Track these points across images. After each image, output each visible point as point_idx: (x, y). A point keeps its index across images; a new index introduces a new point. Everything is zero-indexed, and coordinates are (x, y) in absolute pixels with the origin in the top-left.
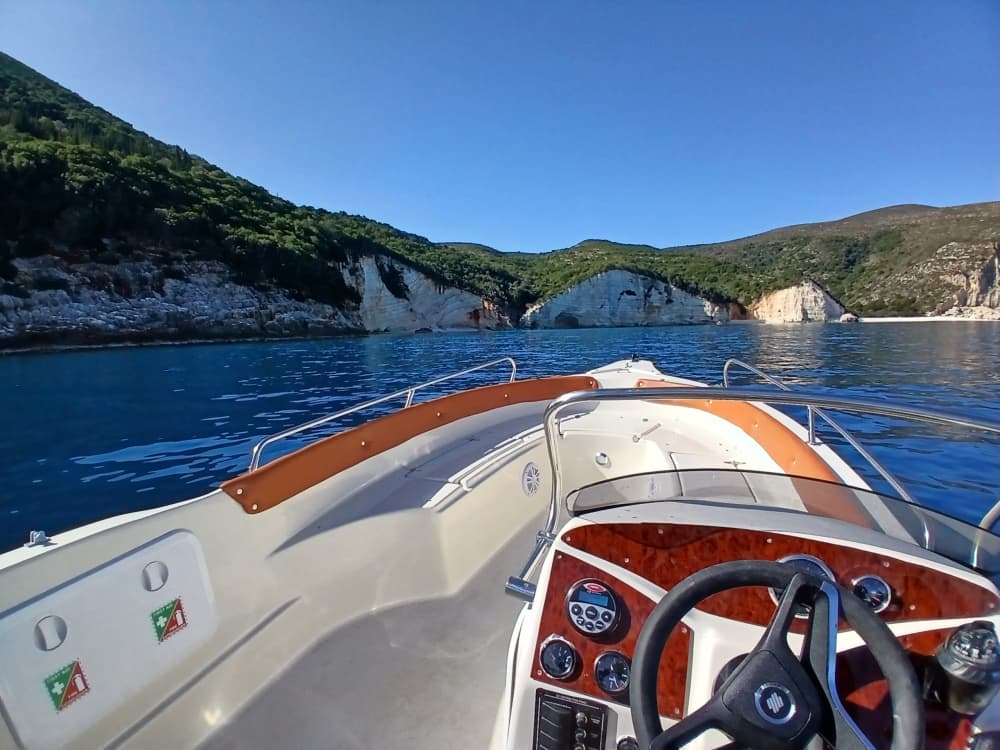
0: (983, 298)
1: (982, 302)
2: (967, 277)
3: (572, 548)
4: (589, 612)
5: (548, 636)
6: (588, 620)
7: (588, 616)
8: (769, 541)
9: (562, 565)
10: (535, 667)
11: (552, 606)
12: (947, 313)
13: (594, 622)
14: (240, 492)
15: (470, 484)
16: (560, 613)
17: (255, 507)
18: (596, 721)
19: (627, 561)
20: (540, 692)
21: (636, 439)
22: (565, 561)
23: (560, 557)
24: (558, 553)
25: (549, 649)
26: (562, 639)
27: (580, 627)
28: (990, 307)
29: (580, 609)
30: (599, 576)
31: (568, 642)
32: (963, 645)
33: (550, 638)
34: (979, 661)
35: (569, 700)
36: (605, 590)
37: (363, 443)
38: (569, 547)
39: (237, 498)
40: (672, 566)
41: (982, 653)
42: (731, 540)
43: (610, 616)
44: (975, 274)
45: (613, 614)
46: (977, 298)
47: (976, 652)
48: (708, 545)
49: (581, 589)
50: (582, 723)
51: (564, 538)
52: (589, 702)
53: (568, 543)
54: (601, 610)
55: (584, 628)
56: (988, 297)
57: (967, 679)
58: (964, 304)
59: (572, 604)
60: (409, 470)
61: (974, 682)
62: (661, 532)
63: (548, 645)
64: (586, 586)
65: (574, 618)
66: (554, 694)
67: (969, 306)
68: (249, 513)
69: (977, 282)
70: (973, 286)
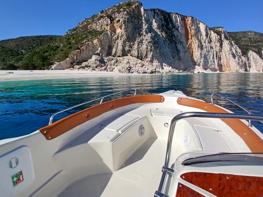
0: (130, 47)
1: (129, 51)
2: (112, 20)
9: (182, 190)
12: (84, 64)
14: (45, 132)
17: (50, 137)
28: (138, 57)
44: (121, 17)
46: (124, 47)
53: (184, 179)
56: (136, 46)
58: (109, 54)
67: (113, 56)
68: (48, 140)
69: (123, 27)
70: (119, 31)
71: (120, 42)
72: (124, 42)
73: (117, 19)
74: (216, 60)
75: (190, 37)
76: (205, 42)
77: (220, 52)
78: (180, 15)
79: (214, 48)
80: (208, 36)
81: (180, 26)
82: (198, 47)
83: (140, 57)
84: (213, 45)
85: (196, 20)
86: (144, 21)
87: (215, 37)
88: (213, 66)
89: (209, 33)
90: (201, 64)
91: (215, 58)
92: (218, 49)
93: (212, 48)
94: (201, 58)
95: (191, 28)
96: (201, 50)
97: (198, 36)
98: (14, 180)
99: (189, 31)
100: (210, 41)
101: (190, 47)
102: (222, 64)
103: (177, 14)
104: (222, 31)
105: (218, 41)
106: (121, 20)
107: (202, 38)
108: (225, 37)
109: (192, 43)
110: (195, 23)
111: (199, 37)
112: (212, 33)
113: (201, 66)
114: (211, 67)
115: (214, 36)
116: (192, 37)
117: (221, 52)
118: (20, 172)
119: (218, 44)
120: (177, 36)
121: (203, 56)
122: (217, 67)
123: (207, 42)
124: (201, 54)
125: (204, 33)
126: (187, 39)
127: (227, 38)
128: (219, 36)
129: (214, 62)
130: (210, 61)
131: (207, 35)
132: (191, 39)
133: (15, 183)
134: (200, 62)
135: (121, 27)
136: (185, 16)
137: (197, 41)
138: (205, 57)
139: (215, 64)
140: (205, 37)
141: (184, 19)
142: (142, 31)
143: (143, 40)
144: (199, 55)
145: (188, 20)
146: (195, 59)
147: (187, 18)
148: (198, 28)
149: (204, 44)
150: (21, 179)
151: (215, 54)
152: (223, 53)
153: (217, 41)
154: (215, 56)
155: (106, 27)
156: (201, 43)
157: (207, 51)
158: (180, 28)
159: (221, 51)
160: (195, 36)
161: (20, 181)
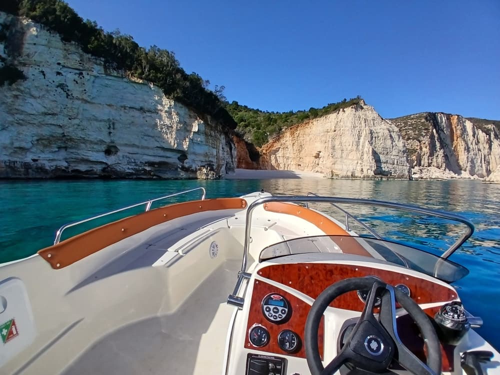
0: (432, 160)
1: (432, 163)
3: (262, 277)
4: (274, 310)
5: (253, 325)
6: (274, 314)
7: (274, 312)
8: (357, 269)
9: (259, 287)
10: (247, 342)
11: (254, 309)
13: (277, 315)
14: (49, 256)
15: (184, 252)
16: (259, 312)
17: (58, 265)
18: (279, 367)
19: (290, 283)
20: (249, 355)
21: (266, 229)
22: (260, 285)
23: (257, 282)
24: (256, 280)
25: (253, 332)
26: (260, 325)
27: (270, 318)
29: (270, 309)
30: (278, 291)
31: (264, 327)
32: (449, 314)
33: (254, 326)
34: (458, 320)
35: (265, 357)
36: (282, 298)
37: (123, 230)
38: (260, 277)
39: (48, 260)
40: (312, 284)
41: (459, 316)
42: (340, 270)
43: (285, 311)
45: (287, 310)
46: (428, 160)
47: (456, 316)
48: (329, 273)
49: (269, 298)
50: (272, 369)
51: (258, 273)
52: (275, 357)
53: (261, 275)
54: (280, 309)
55: (272, 319)
57: (453, 328)
59: (265, 306)
60: (149, 244)
61: (457, 329)
62: (307, 267)
63: (253, 330)
64: (272, 296)
65: (267, 313)
66: (257, 355)
67: (423, 166)
68: (55, 268)
69: (428, 147)
70: (424, 149)
71: (426, 157)
72: (429, 157)
73: (424, 142)
74: (484, 165)
75: (455, 138)
76: (472, 144)
77: (488, 155)
78: (446, 114)
79: (482, 150)
80: (476, 136)
81: (445, 126)
82: (465, 149)
83: (438, 167)
84: (481, 147)
85: (462, 117)
86: (436, 140)
87: (483, 138)
88: (480, 172)
89: (477, 132)
90: (468, 169)
91: (483, 162)
92: (486, 151)
93: (480, 151)
94: (468, 162)
95: (457, 128)
96: (468, 154)
97: (464, 137)
98: (3, 333)
99: (455, 132)
100: (478, 142)
101: (455, 150)
102: (491, 170)
103: (443, 113)
104: (491, 129)
105: (487, 142)
106: (426, 143)
107: (468, 139)
108: (495, 135)
109: (458, 145)
110: (461, 122)
111: (466, 138)
112: (480, 132)
113: (468, 171)
114: (478, 173)
115: (482, 135)
116: (457, 138)
117: (490, 156)
118: (11, 321)
119: (487, 146)
120: (444, 139)
121: (470, 160)
122: (485, 173)
123: (474, 143)
124: (467, 158)
125: (470, 132)
126: (452, 140)
127: (497, 136)
128: (488, 136)
129: (482, 166)
130: (477, 166)
131: (474, 136)
132: (457, 140)
133: (6, 339)
134: (467, 167)
135: (426, 147)
136: (450, 114)
137: (463, 143)
138: (472, 162)
139: (483, 170)
140: (472, 138)
141: (449, 117)
142: (436, 148)
143: (438, 155)
144: (466, 159)
145: (453, 119)
146: (461, 164)
147: (452, 117)
148: (464, 127)
149: (471, 146)
150: (15, 333)
151: (483, 157)
152: (492, 156)
153: (485, 142)
154: (483, 160)
155: (416, 147)
156: (468, 145)
157: (474, 154)
158: (445, 129)
159: (490, 154)
160: (461, 137)
161: (12, 335)
